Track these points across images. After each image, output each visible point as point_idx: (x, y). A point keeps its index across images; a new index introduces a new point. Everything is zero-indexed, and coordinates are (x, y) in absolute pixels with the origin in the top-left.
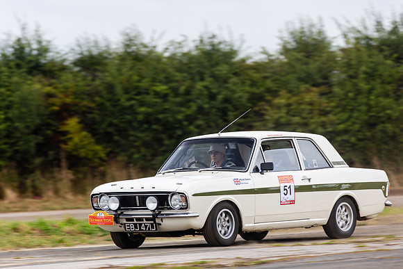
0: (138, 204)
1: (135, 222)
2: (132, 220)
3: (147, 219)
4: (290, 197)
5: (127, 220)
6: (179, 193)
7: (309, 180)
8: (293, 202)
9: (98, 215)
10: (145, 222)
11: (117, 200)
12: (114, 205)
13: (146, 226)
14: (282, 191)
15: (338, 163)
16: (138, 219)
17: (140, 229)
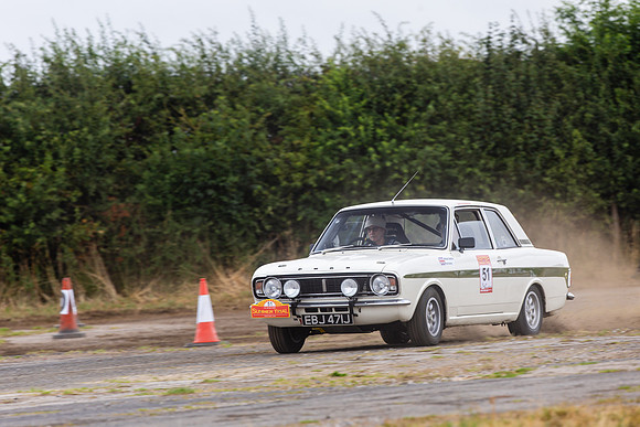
0: (325, 290)
1: (319, 313)
2: (315, 310)
3: (337, 309)
4: (488, 284)
5: (307, 310)
6: (386, 274)
7: (504, 262)
8: (490, 290)
9: (266, 305)
10: (334, 312)
11: (296, 284)
12: (292, 291)
13: (335, 319)
14: (482, 276)
15: (524, 242)
16: (323, 309)
17: (327, 322)
